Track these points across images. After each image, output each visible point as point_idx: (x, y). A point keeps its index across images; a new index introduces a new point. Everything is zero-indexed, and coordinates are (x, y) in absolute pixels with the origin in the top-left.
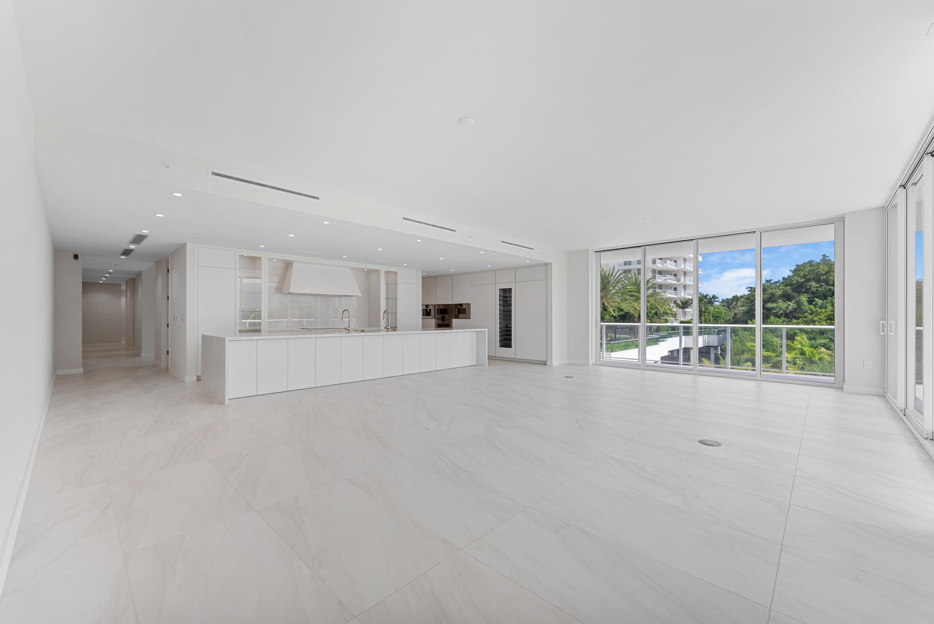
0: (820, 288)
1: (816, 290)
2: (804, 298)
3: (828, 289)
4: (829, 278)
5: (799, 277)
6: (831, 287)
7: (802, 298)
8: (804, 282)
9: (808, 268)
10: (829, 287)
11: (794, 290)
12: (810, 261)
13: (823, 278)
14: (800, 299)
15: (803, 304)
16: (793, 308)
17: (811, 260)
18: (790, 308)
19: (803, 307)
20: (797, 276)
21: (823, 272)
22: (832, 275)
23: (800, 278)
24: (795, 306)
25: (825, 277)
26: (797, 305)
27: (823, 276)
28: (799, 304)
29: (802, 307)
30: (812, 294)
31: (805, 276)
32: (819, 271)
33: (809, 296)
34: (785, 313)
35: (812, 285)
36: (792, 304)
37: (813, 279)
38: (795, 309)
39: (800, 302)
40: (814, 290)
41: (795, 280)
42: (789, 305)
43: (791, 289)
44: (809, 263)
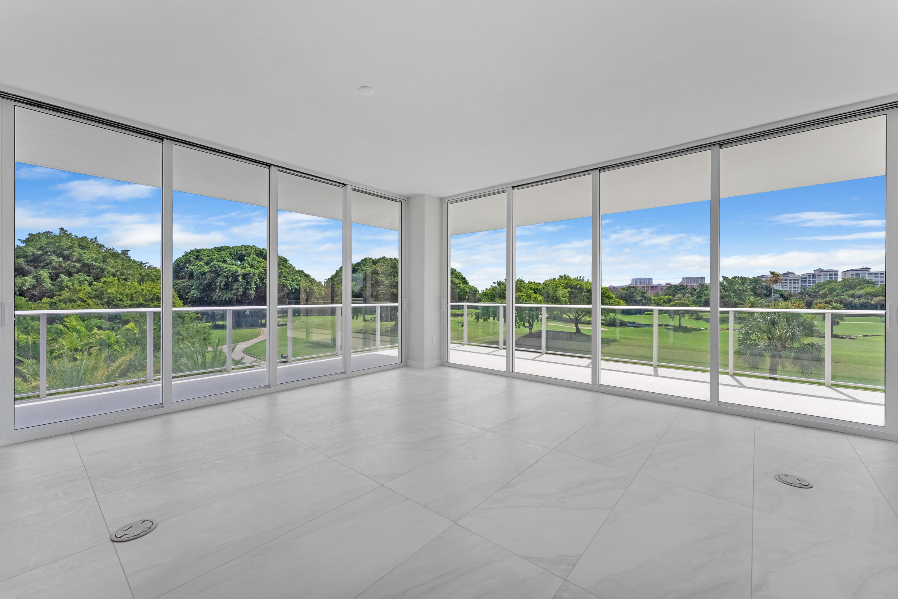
0: (63, 263)
1: (59, 266)
2: (45, 274)
3: (73, 265)
4: (73, 254)
5: (35, 248)
6: (75, 263)
7: (41, 273)
8: (42, 255)
9: (44, 241)
10: (73, 263)
11: (29, 262)
12: (46, 232)
13: (66, 253)
14: (39, 274)
15: (44, 280)
16: (31, 285)
17: (48, 231)
18: (28, 284)
19: (45, 284)
20: (33, 247)
21: (66, 247)
22: (76, 251)
23: (36, 250)
24: (34, 282)
25: (68, 252)
26: (37, 280)
27: (65, 250)
28: (37, 279)
29: (43, 284)
30: (53, 270)
31: (41, 248)
32: (61, 245)
33: (50, 272)
34: (20, 290)
35: (53, 260)
36: (30, 280)
37: (53, 252)
38: (33, 286)
39: (40, 278)
40: (57, 265)
41: (30, 252)
42: (26, 281)
43: (25, 262)
44: (46, 234)
